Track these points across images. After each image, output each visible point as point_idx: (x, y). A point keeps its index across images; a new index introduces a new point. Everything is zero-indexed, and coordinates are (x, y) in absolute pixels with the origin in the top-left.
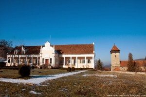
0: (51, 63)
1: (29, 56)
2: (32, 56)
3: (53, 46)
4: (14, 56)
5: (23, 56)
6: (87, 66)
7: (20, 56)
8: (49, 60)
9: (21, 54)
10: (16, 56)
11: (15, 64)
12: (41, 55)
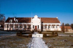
0: (38, 28)
1: (21, 24)
2: (23, 24)
3: (39, 18)
4: (9, 24)
5: (16, 24)
6: (57, 30)
7: (14, 24)
8: (37, 26)
9: (15, 23)
10: (11, 24)
11: (10, 29)
12: (31, 23)
